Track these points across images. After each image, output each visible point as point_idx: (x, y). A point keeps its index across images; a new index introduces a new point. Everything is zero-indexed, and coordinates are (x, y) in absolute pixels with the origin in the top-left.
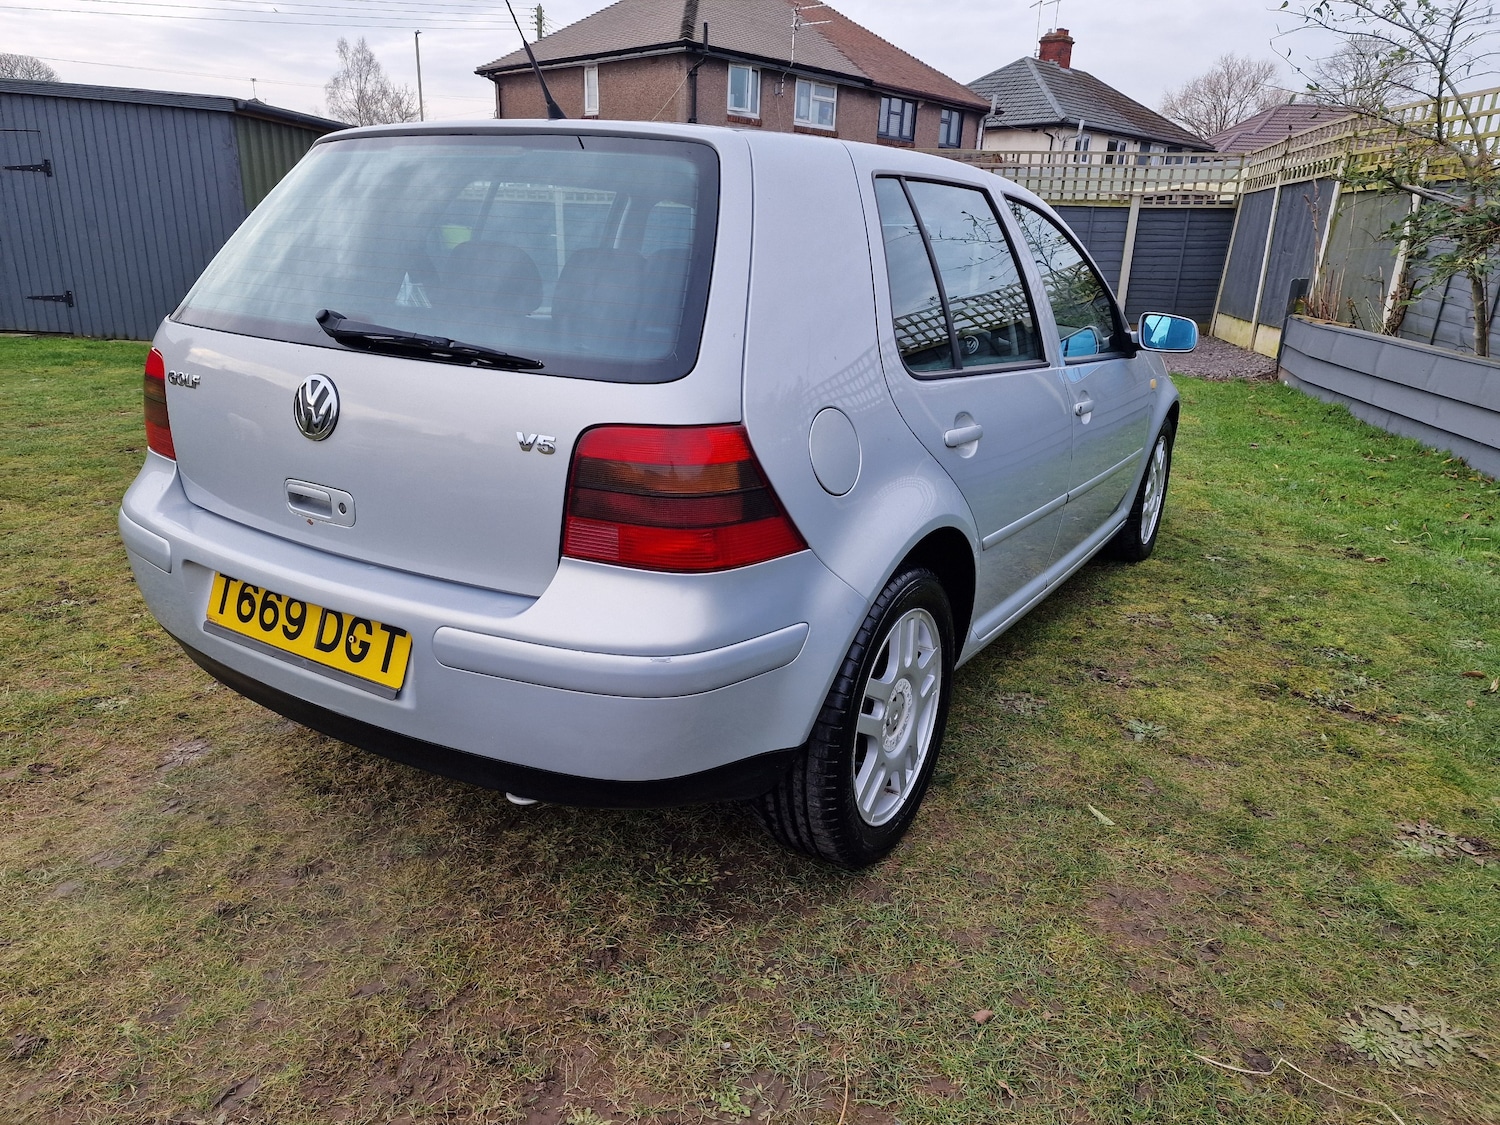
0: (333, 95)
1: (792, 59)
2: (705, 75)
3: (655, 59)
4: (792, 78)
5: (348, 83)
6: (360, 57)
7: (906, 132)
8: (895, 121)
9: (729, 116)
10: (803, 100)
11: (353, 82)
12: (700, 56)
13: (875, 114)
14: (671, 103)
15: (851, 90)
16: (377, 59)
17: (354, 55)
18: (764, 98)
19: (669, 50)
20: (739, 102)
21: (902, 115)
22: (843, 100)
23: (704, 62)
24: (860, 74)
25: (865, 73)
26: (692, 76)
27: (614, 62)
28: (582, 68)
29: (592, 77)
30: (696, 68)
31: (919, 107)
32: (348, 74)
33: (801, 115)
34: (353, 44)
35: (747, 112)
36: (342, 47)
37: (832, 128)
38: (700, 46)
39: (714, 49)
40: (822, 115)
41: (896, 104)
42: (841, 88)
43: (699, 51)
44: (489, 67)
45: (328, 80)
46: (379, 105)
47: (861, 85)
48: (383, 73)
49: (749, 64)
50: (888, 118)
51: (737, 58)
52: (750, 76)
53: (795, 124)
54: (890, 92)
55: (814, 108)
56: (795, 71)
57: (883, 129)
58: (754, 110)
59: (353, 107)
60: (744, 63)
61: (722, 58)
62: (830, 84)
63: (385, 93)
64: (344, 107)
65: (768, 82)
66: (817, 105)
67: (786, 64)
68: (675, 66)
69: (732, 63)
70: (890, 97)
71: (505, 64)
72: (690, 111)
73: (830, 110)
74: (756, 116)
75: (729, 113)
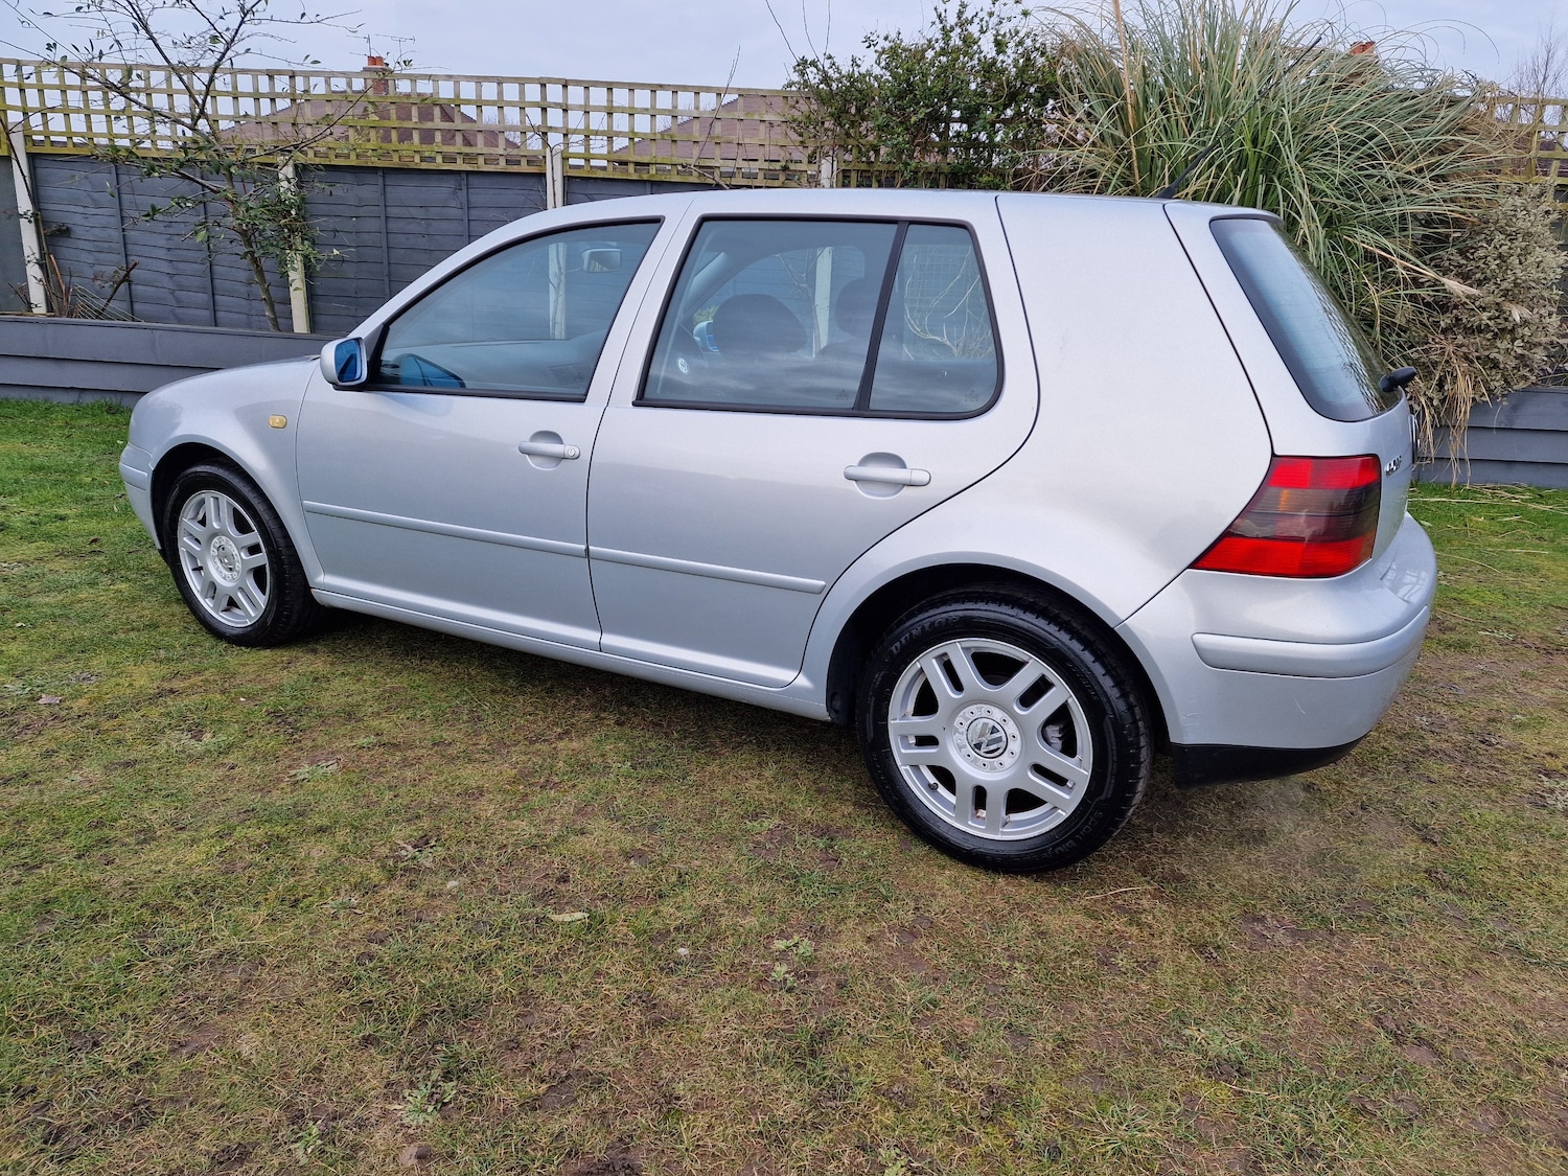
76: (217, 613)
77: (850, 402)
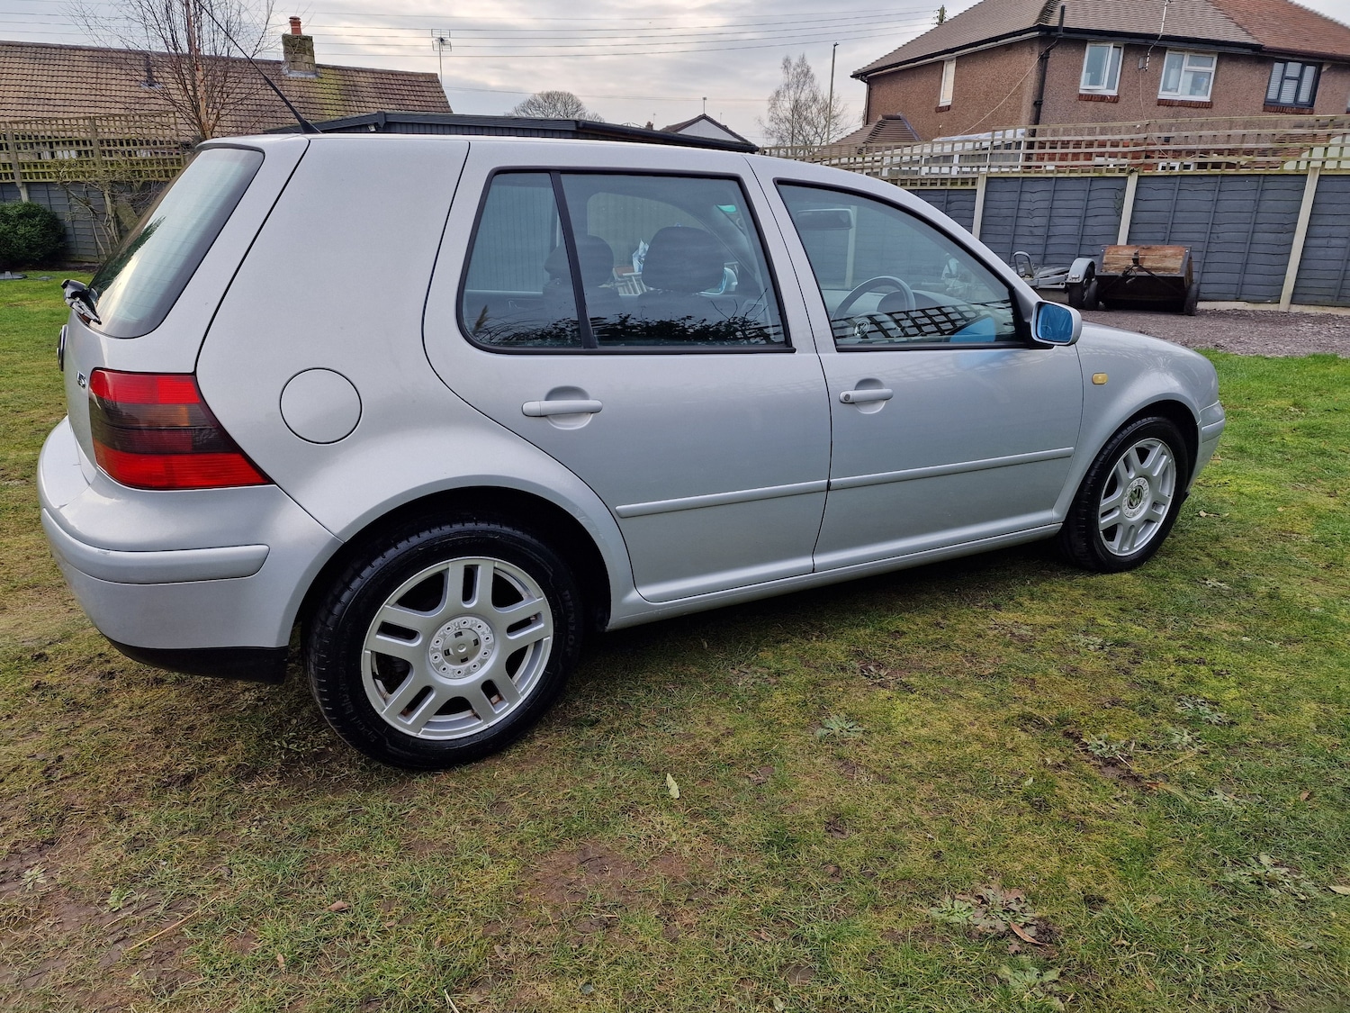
0: (774, 106)
1: (1162, 31)
2: (1058, 58)
3: (1009, 47)
4: (1160, 51)
5: (787, 94)
6: (799, 70)
7: (1304, 97)
8: (1290, 87)
9: (1081, 95)
10: (1173, 72)
11: (792, 93)
12: (1054, 38)
13: (1263, 80)
14: (1019, 87)
15: (1234, 58)
16: (812, 71)
17: (794, 69)
18: (1126, 74)
19: (1023, 36)
20: (1095, 80)
21: (1300, 80)
22: (1224, 68)
23: (1057, 44)
24: (1250, 40)
25: (1257, 38)
26: (1044, 59)
27: (971, 54)
28: (942, 62)
29: (950, 71)
30: (1048, 51)
31: (1324, 69)
32: (788, 86)
33: (1169, 87)
34: (795, 61)
35: (1102, 90)
36: (787, 64)
37: (1206, 99)
38: (1055, 29)
39: (1068, 30)
40: (1196, 85)
41: (1293, 69)
42: (1221, 57)
43: (1053, 34)
44: (863, 71)
45: (771, 93)
46: (809, 111)
47: (1245, 51)
48: (816, 82)
49: (1110, 41)
50: (1282, 83)
51: (1097, 37)
52: (1110, 55)
53: (1159, 97)
54: (1285, 56)
55: (1186, 80)
56: (1164, 44)
57: (1272, 95)
58: (1110, 86)
59: (789, 115)
60: (1105, 41)
61: (1079, 39)
62: (1209, 53)
63: (815, 100)
64: (781, 115)
65: (1132, 57)
66: (1190, 77)
67: (1155, 37)
68: (1027, 50)
69: (1090, 42)
70: (1285, 62)
71: (876, 66)
72: (1036, 93)
73: (1206, 80)
74: (1114, 93)
75: (1081, 92)
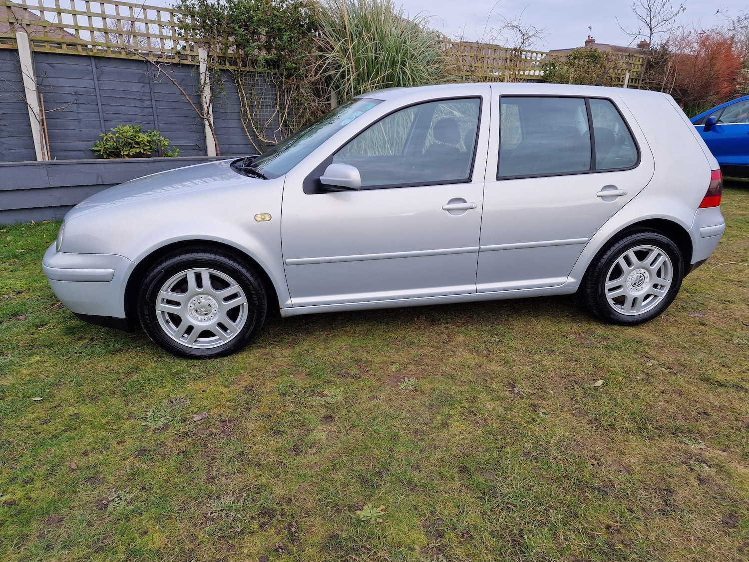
76: (192, 344)
77: (588, 168)
